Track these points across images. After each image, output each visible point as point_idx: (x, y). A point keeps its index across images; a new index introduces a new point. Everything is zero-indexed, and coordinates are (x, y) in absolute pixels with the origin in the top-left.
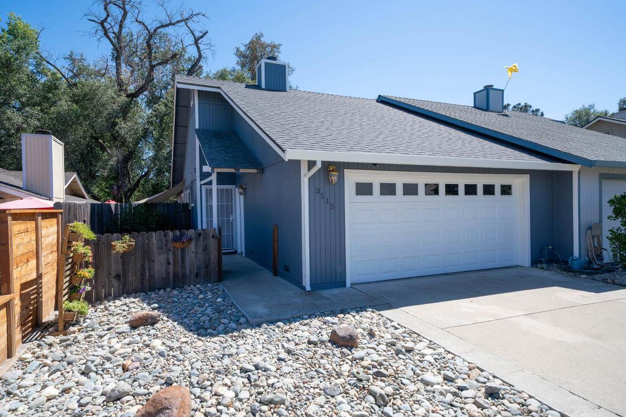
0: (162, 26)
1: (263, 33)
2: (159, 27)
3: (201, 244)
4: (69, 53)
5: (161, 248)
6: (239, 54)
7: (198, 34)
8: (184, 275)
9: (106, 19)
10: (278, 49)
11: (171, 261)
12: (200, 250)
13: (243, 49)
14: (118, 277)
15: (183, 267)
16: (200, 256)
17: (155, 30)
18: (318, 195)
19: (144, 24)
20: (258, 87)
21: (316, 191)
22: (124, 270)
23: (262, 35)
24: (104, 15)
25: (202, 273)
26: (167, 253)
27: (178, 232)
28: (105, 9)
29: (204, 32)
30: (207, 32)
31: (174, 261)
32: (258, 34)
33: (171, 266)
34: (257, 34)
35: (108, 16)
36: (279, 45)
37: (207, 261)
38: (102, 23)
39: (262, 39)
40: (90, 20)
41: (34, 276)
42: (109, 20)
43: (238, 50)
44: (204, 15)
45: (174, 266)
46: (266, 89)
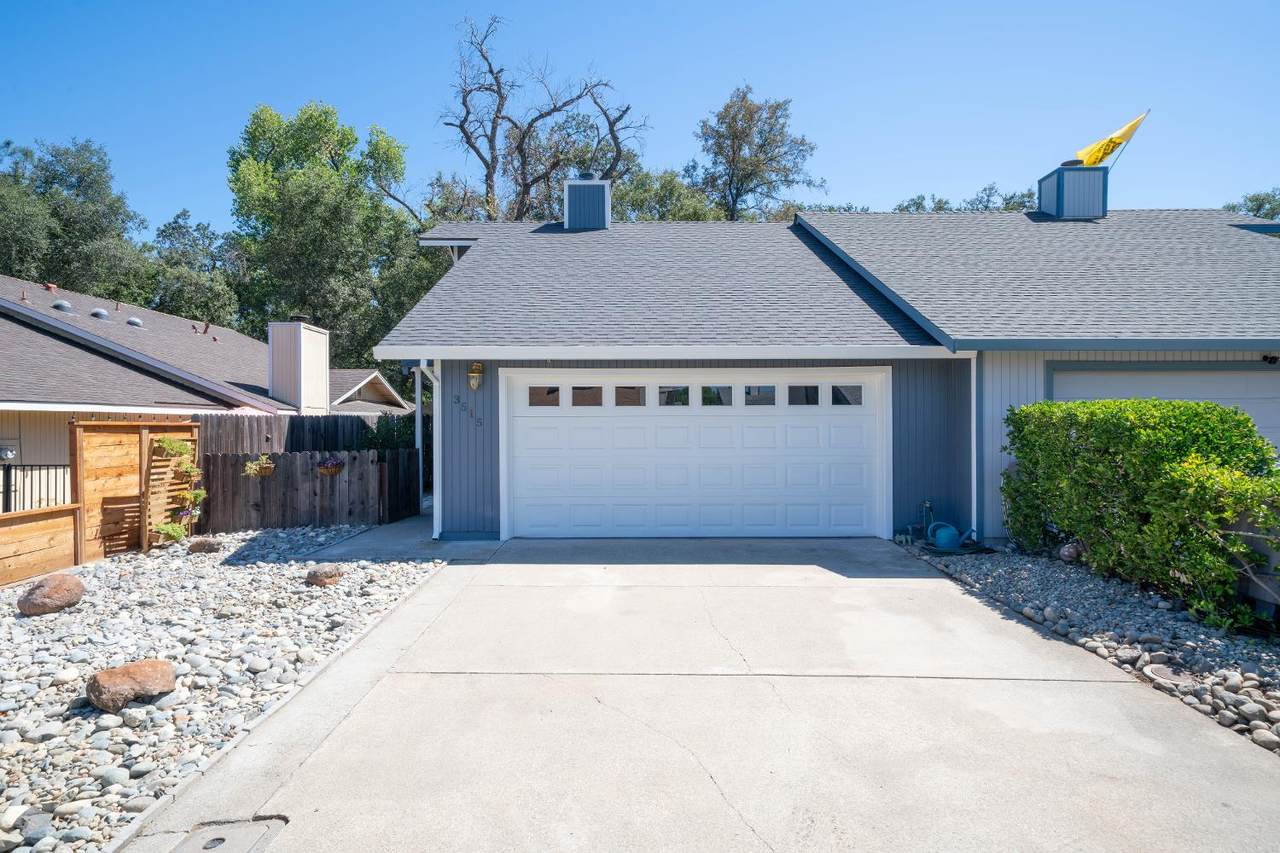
0: (542, 116)
1: (751, 86)
2: (536, 119)
3: (356, 471)
4: (436, 176)
5: (306, 474)
6: (707, 133)
7: (614, 114)
8: (333, 511)
9: (466, 119)
10: (786, 109)
11: (318, 491)
12: (355, 479)
13: (713, 122)
14: (256, 506)
15: (332, 500)
16: (355, 487)
17: (530, 125)
18: (456, 407)
19: (509, 120)
20: (558, 228)
21: (454, 400)
22: (263, 498)
23: (749, 89)
24: (464, 113)
25: (357, 510)
26: (313, 480)
27: (327, 454)
28: (464, 103)
29: (624, 109)
30: (628, 108)
31: (322, 491)
32: (743, 87)
33: (318, 498)
34: (738, 90)
35: (468, 113)
36: (787, 102)
37: (365, 495)
38: (461, 127)
39: (750, 96)
40: (447, 124)
41: (135, 492)
42: (471, 118)
43: (705, 124)
44: (606, 85)
45: (322, 496)
46: (572, 230)
